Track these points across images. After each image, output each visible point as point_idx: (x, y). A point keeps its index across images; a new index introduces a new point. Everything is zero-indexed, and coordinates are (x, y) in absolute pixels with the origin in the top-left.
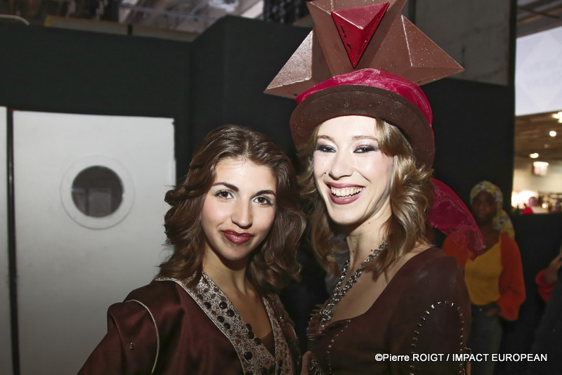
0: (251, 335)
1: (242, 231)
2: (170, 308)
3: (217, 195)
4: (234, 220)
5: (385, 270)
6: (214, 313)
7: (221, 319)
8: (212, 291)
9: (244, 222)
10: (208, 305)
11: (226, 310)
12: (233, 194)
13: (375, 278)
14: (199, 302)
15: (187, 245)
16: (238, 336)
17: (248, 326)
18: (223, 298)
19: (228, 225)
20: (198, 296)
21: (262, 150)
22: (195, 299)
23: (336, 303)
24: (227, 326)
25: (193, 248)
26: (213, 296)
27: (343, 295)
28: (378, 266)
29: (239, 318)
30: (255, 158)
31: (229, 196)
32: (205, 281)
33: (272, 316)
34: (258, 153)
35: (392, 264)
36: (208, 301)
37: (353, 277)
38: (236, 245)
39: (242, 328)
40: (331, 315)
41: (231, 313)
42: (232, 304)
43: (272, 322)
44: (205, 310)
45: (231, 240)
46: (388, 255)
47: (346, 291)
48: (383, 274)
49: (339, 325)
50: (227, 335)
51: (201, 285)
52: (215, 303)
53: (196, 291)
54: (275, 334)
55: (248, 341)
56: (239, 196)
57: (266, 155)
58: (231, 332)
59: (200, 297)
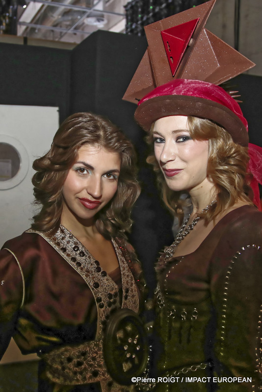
0: (98, 269)
1: (94, 200)
2: (31, 253)
3: (76, 171)
4: (89, 191)
5: (214, 218)
6: (68, 255)
7: (74, 259)
8: (67, 239)
9: (96, 194)
10: (64, 250)
11: (79, 252)
12: (89, 171)
13: (206, 224)
14: (57, 248)
15: (50, 206)
16: (88, 271)
17: (97, 262)
18: (76, 243)
19: (84, 195)
20: (56, 244)
21: (113, 140)
22: (54, 246)
23: (177, 244)
24: (79, 264)
25: (54, 209)
26: (68, 242)
27: (183, 239)
28: (208, 216)
29: (89, 257)
30: (108, 147)
31: (85, 172)
32: (62, 231)
33: (120, 256)
34: (110, 143)
35: (219, 215)
36: (64, 247)
37: (191, 226)
38: (88, 209)
39: (92, 265)
40: (173, 253)
41: (82, 254)
42: (83, 246)
43: (119, 260)
44: (62, 253)
45: (85, 206)
46: (217, 208)
47: (185, 236)
48: (212, 221)
49: (176, 260)
50: (78, 271)
51: (59, 234)
52: (70, 247)
53: (55, 239)
54: (121, 269)
55: (96, 274)
56: (94, 173)
57: (116, 144)
58: (82, 269)
59: (58, 244)
